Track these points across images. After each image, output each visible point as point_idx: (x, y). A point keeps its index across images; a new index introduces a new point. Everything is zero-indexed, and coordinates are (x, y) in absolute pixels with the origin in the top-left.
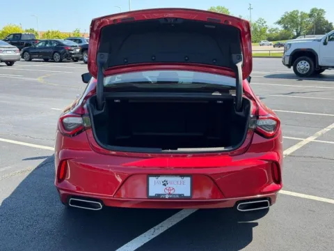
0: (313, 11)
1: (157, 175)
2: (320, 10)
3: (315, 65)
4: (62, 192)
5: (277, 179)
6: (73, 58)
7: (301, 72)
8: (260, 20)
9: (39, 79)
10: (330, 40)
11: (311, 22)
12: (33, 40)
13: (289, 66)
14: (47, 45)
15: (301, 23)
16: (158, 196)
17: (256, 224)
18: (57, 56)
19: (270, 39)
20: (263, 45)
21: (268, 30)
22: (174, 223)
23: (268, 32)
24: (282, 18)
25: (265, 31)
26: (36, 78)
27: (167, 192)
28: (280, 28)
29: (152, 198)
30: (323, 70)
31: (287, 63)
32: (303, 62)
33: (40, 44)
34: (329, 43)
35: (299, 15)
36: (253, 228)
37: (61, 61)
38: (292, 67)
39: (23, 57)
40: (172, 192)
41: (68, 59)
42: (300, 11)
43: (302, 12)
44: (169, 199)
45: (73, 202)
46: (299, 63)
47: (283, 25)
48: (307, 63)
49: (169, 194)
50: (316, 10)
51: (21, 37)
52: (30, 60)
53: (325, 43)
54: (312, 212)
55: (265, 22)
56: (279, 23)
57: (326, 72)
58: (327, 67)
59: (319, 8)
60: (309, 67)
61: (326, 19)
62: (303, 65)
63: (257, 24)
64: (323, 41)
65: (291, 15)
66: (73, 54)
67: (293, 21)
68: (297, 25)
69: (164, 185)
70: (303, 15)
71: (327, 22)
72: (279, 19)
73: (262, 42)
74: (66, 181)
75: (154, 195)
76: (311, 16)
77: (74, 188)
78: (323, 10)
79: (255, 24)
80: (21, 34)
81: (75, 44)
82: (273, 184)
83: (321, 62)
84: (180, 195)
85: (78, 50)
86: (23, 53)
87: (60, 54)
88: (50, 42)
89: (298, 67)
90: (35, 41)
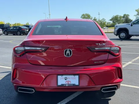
0: (125, 15)
1: (62, 75)
2: (127, 15)
3: (128, 35)
4: (15, 85)
5: (120, 76)
6: (25, 34)
7: (122, 37)
8: (103, 19)
9: (10, 42)
10: (134, 24)
11: (124, 19)
12: (9, 27)
13: (117, 35)
14: (15, 28)
15: (120, 20)
16: (62, 85)
17: (110, 99)
18: (19, 33)
19: (107, 27)
20: (105, 29)
21: (106, 23)
22: (70, 100)
23: (106, 24)
24: (112, 18)
25: (105, 23)
26: (9, 41)
27: (67, 83)
28: (111, 22)
29: (60, 86)
30: (131, 37)
31: (116, 34)
32: (123, 33)
33: (12, 28)
34: (133, 25)
35: (119, 17)
36: (109, 101)
37: (20, 35)
38: (118, 36)
39: (4, 34)
40: (69, 83)
41: (23, 34)
42: (119, 15)
43: (120, 16)
44: (68, 86)
45: (20, 90)
46: (121, 34)
47: (112, 21)
48: (124, 34)
49: (68, 84)
50: (126, 15)
51: (3, 26)
52: (7, 35)
53: (132, 25)
54: (136, 93)
55: (105, 20)
56: (111, 20)
57: (132, 38)
58: (133, 35)
59: (127, 14)
60: (125, 35)
61: (130, 18)
62: (123, 35)
63: (102, 21)
64: (131, 24)
65: (115, 17)
66: (26, 32)
67: (116, 19)
68: (118, 20)
69: (66, 79)
70: (120, 17)
71: (130, 19)
72: (111, 18)
73: (104, 28)
74: (17, 79)
75: (60, 84)
76: (123, 17)
77: (21, 82)
78: (128, 15)
79: (101, 21)
80: (3, 25)
81: (26, 28)
82: (119, 79)
83: (130, 33)
84: (73, 84)
85: (28, 30)
86: (4, 32)
87: (20, 32)
88: (16, 27)
89: (120, 35)
90: (10, 27)
